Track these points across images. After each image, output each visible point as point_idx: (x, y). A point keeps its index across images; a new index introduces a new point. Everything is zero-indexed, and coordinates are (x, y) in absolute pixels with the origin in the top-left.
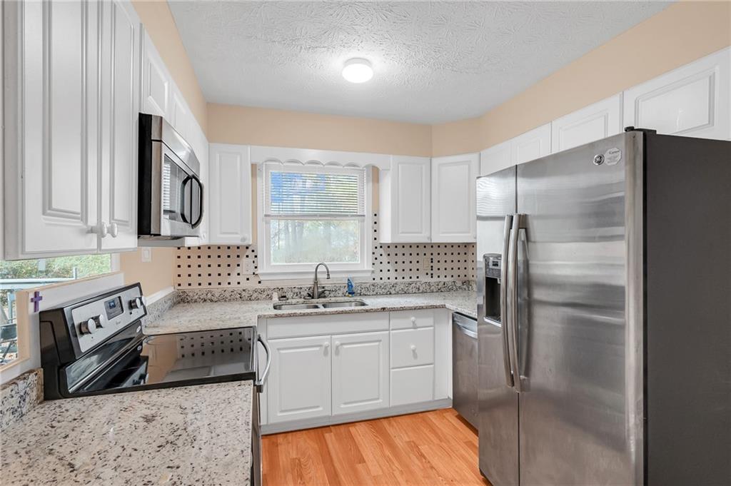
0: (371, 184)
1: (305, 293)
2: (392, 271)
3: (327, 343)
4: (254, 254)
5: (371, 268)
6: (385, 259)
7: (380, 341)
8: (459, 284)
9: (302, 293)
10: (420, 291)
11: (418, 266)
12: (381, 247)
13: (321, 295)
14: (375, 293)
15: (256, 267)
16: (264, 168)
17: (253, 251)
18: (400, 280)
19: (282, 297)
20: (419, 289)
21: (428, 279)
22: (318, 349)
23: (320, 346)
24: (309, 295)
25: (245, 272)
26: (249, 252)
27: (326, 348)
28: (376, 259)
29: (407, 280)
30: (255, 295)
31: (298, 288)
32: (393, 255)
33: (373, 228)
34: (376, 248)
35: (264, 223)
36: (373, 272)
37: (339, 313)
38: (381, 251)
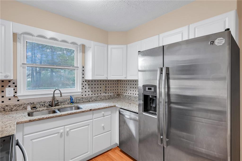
0: (81, 53)
1: (47, 105)
2: (90, 92)
3: (62, 131)
4: (14, 85)
5: (81, 90)
6: (87, 86)
7: (88, 125)
8: (116, 96)
9: (45, 104)
10: (102, 99)
11: (101, 89)
12: (86, 81)
13: (57, 105)
14: (83, 102)
15: (16, 92)
16: (22, 38)
17: (14, 83)
18: (93, 95)
19: (34, 108)
20: (101, 99)
21: (104, 94)
22: (56, 135)
23: (58, 133)
24: (50, 105)
25: (8, 96)
26: (11, 84)
27: (62, 133)
28: (83, 86)
29: (96, 95)
30: (15, 108)
31: (43, 102)
32: (90, 85)
33: (82, 73)
34: (83, 82)
35: (22, 68)
36: (82, 92)
37: (69, 115)
38: (86, 83)
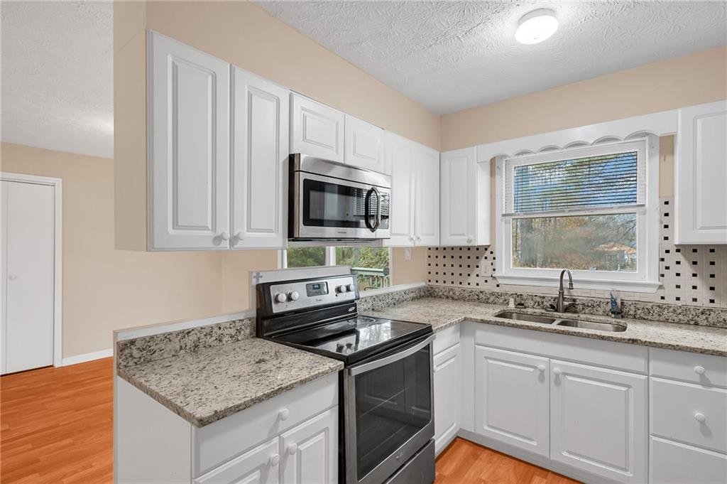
0: (657, 159)
1: (547, 304)
2: (703, 289)
3: (542, 366)
4: (492, 256)
5: (655, 280)
6: (686, 268)
7: (629, 387)
9: (545, 303)
12: (678, 251)
13: (572, 308)
14: (662, 318)
15: (494, 270)
16: (504, 165)
17: (492, 253)
19: (519, 304)
23: (535, 367)
24: (552, 307)
25: (483, 274)
26: (487, 254)
27: (542, 372)
28: (667, 268)
30: (492, 298)
31: (540, 297)
32: (704, 263)
33: (661, 222)
34: (667, 252)
35: (504, 223)
36: (661, 287)
38: (678, 256)
